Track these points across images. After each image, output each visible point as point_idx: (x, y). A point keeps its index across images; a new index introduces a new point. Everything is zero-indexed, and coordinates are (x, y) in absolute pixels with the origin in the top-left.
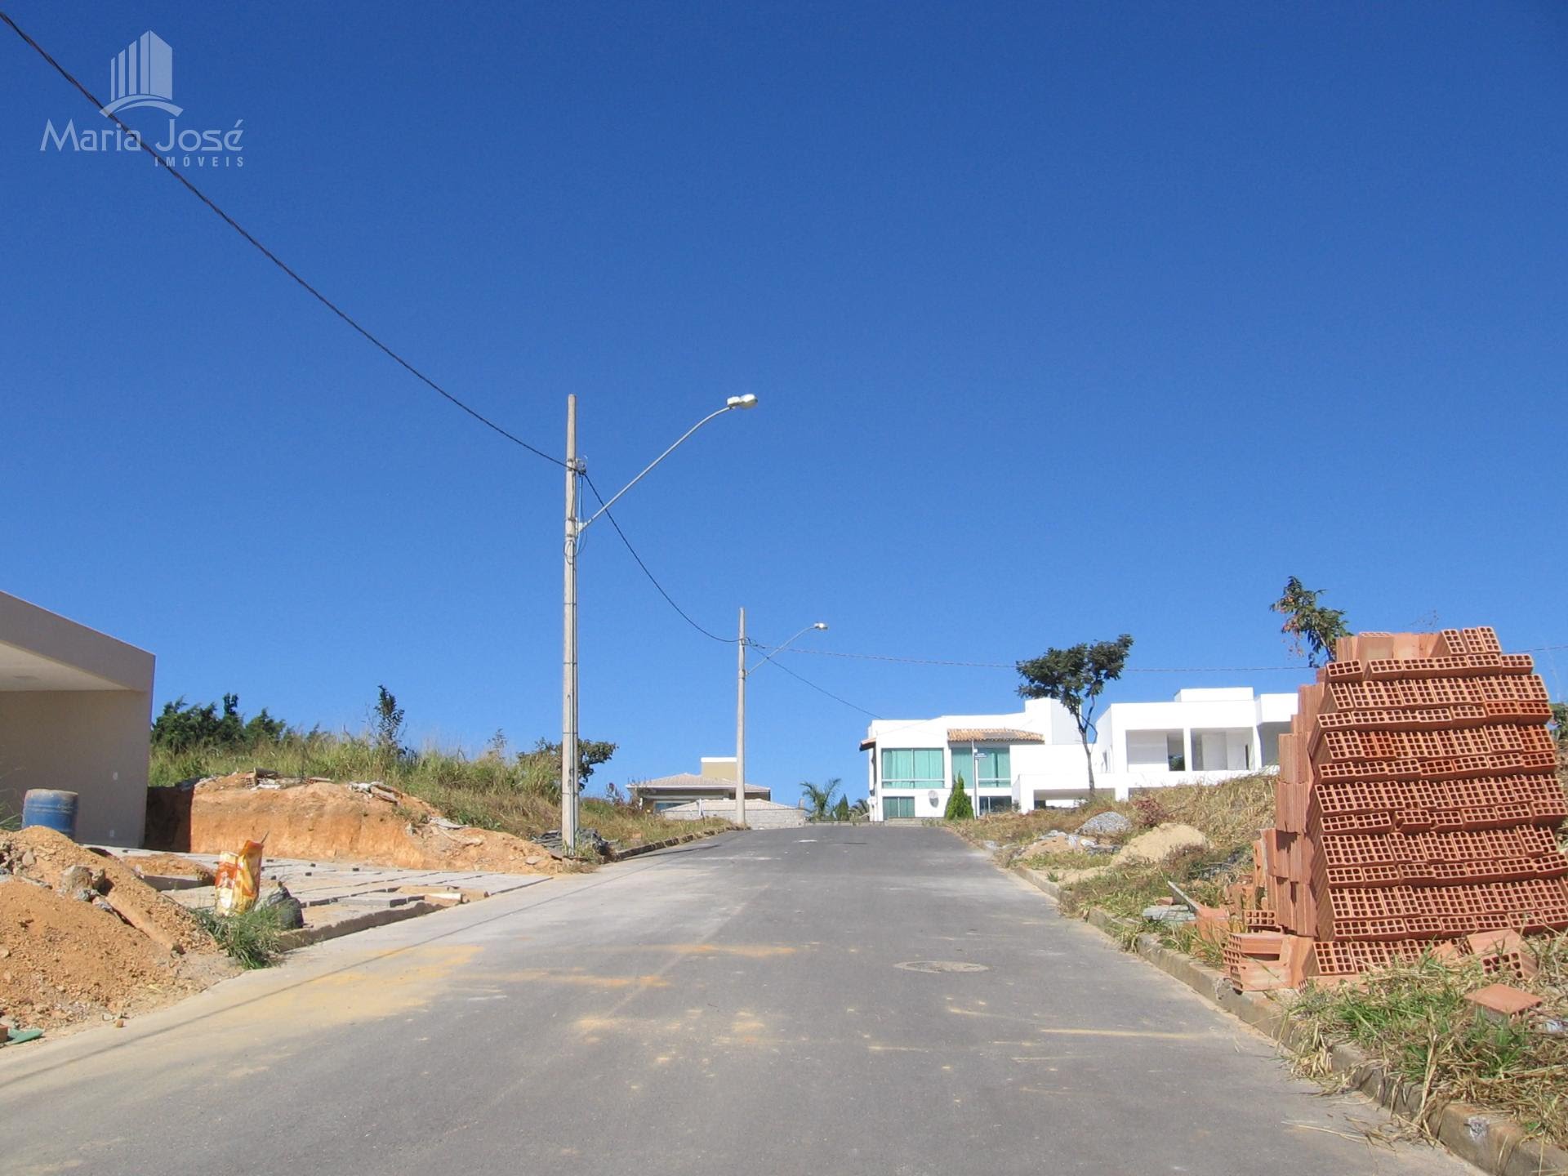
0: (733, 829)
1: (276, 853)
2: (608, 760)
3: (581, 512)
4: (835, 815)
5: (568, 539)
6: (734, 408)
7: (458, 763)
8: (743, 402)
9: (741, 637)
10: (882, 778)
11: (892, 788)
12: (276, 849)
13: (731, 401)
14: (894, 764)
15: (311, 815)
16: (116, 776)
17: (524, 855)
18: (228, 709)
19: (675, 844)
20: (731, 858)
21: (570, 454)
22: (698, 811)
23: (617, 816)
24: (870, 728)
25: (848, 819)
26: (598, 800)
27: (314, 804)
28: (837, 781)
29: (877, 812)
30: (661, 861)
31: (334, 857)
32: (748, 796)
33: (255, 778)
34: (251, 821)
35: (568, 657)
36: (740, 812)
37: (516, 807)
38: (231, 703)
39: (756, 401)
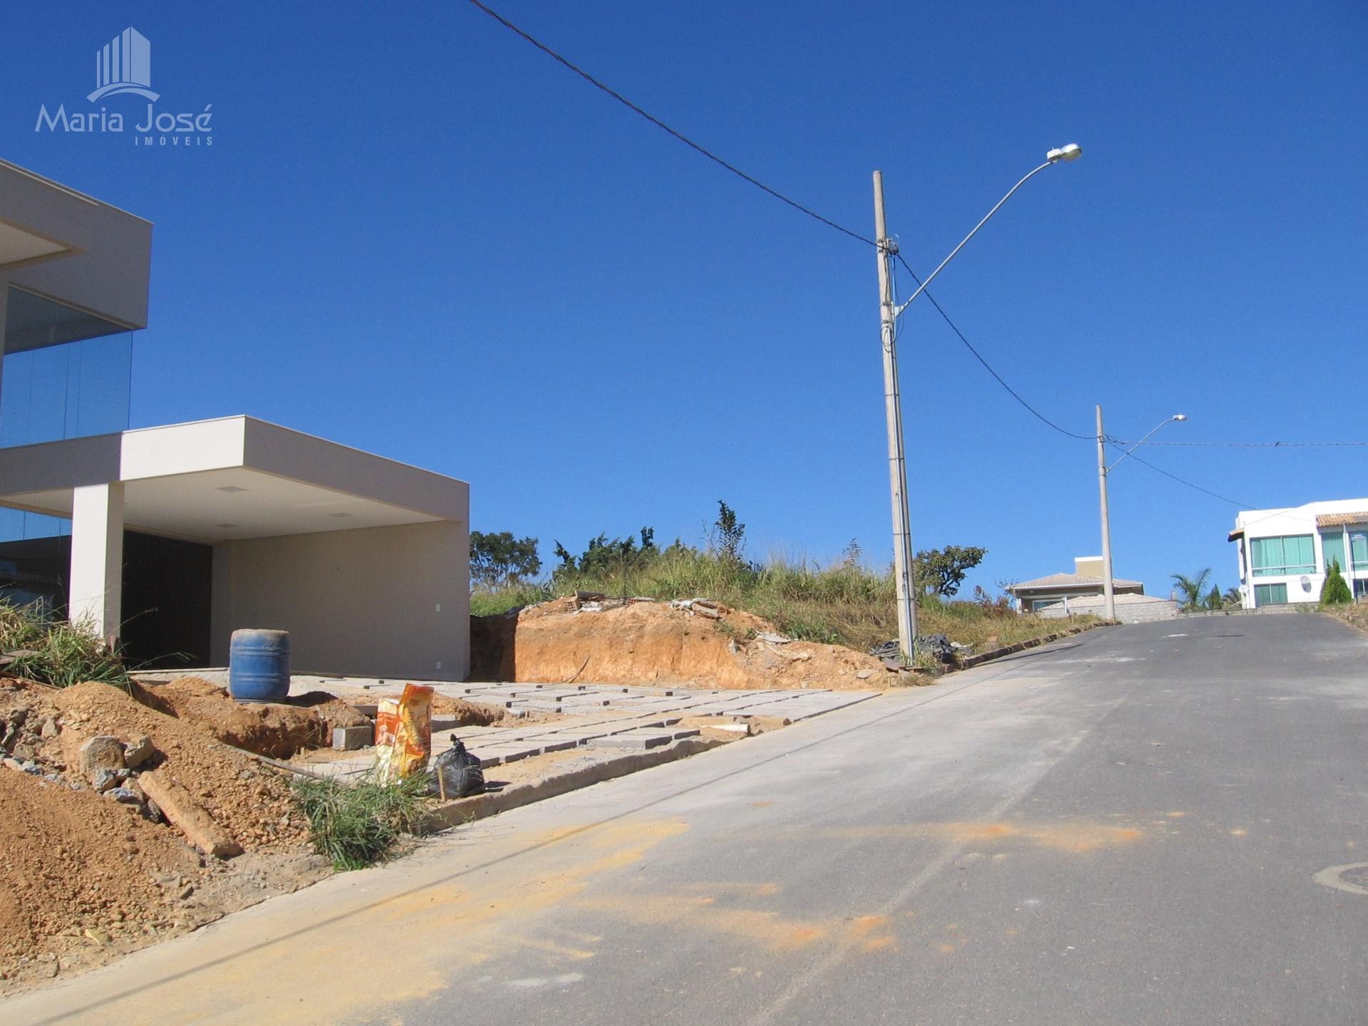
0: (1102, 625)
1: (597, 678)
2: (978, 564)
3: (897, 295)
4: (1207, 605)
5: (884, 325)
6: (1054, 162)
7: (805, 575)
8: (1065, 154)
9: (1099, 434)
10: (1252, 565)
11: (1263, 575)
12: (597, 673)
13: (1050, 154)
14: (1263, 552)
15: (632, 636)
16: (438, 608)
17: (856, 669)
18: (645, 540)
19: (1036, 645)
20: (1089, 660)
21: (880, 233)
22: (1064, 608)
23: (984, 618)
24: (1237, 520)
25: (1221, 608)
26: (965, 603)
27: (635, 625)
28: (1207, 571)
29: (1250, 600)
30: (1011, 667)
31: (655, 679)
32: (1116, 591)
33: (577, 601)
34: (572, 646)
35: (893, 453)
36: (1109, 607)
37: (867, 616)
38: (648, 535)
39: (1080, 150)
